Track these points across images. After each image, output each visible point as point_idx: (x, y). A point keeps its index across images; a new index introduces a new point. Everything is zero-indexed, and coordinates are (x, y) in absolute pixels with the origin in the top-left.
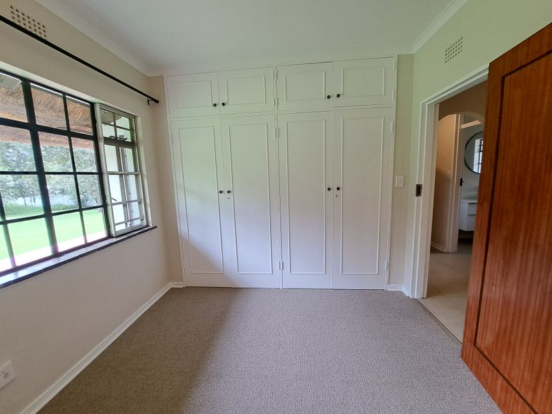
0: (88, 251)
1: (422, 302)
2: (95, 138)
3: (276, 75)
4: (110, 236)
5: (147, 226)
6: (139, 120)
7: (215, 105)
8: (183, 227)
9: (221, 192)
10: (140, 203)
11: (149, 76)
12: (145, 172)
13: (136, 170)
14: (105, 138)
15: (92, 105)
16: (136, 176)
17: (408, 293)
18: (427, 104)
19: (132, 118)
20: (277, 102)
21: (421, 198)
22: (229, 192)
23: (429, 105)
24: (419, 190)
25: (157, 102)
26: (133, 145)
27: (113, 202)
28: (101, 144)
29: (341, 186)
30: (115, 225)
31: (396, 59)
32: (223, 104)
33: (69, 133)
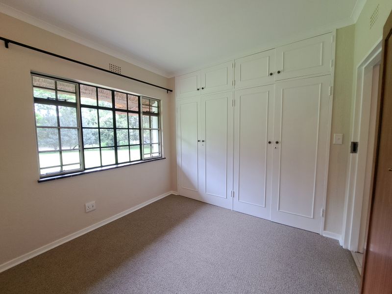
0: (131, 165)
1: (353, 254)
2: (139, 112)
3: (234, 66)
4: (141, 159)
5: (162, 157)
6: (161, 102)
7: (198, 89)
8: (179, 160)
9: (199, 141)
10: (159, 145)
11: (168, 78)
12: (162, 129)
13: (159, 128)
14: (143, 112)
15: (139, 97)
16: (159, 130)
17: (342, 243)
18: (364, 67)
19: (159, 101)
20: (234, 83)
21: (357, 155)
22: (203, 141)
23: (365, 68)
24: (355, 147)
25: (171, 91)
26: (158, 115)
27: (145, 143)
28: (141, 115)
29: (280, 141)
30: (144, 154)
31: (334, 33)
32: (203, 88)
33: (128, 111)
